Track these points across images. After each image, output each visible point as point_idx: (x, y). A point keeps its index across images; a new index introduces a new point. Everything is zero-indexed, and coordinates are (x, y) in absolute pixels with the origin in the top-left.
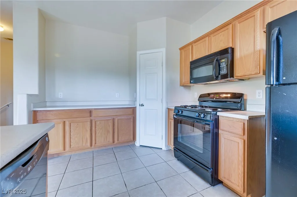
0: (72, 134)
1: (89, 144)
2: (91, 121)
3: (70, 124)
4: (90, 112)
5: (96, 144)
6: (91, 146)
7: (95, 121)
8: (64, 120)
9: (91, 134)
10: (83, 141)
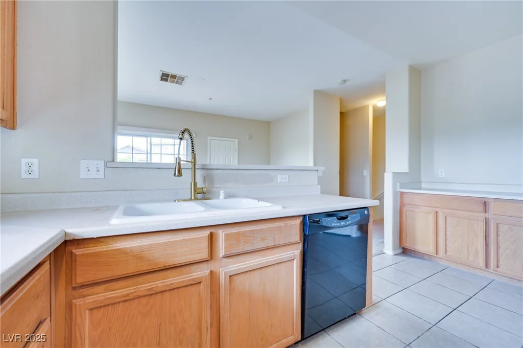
0: (448, 234)
1: (481, 262)
2: (487, 222)
3: (446, 217)
4: (485, 204)
5: (498, 267)
6: (487, 266)
7: (497, 224)
8: (437, 210)
9: (487, 245)
10: (468, 251)
